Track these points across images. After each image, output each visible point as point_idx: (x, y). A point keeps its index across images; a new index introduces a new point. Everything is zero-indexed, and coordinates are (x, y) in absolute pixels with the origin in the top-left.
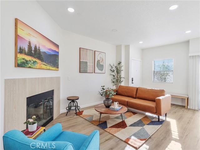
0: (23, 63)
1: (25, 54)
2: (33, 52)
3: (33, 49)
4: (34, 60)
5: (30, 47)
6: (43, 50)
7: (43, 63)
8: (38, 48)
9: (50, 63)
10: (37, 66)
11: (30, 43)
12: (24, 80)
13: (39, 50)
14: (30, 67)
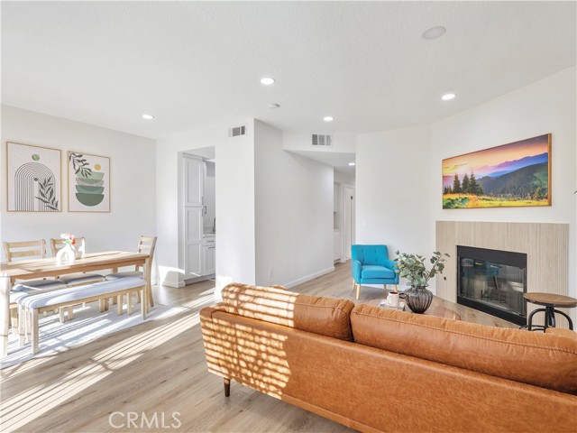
0: (449, 204)
1: (451, 193)
2: (461, 187)
3: (461, 182)
4: (463, 196)
5: (457, 182)
6: (479, 175)
7: (482, 197)
8: (469, 177)
9: (503, 192)
10: (469, 204)
11: (456, 177)
12: (453, 223)
13: (473, 179)
14: (457, 208)
